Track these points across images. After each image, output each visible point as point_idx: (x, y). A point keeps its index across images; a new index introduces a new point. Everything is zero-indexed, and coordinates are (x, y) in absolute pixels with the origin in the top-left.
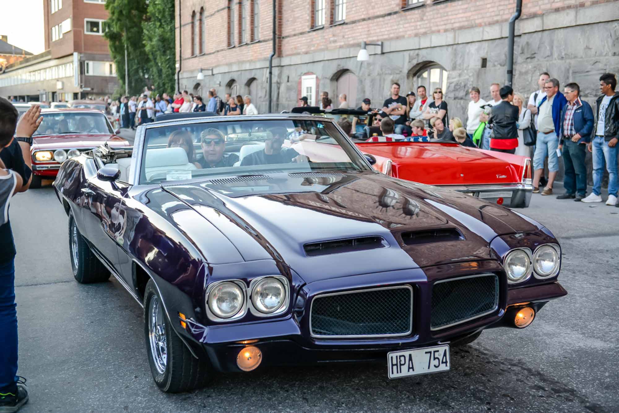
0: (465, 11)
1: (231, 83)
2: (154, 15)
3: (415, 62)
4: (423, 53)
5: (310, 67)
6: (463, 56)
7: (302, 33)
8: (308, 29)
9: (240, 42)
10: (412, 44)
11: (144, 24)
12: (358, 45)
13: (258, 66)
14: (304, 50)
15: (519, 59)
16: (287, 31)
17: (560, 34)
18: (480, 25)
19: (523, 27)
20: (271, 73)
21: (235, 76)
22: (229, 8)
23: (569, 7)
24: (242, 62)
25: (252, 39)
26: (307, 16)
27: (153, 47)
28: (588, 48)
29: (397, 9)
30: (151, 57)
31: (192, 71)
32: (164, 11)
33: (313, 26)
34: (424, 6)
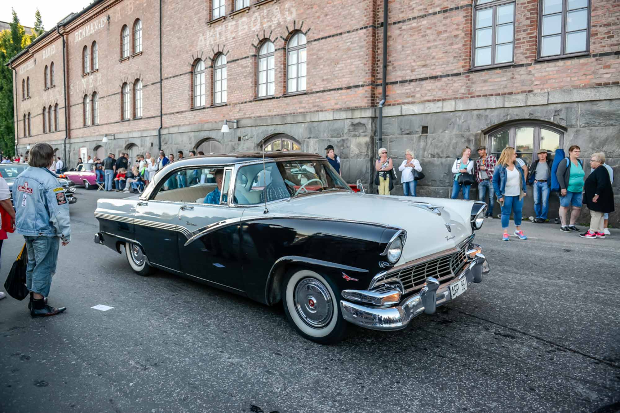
0: (145, 124)
3: (127, 143)
4: (130, 139)
5: (84, 144)
6: (145, 141)
7: (80, 128)
8: (82, 127)
9: (50, 130)
10: (126, 136)
12: (102, 135)
13: (59, 143)
14: (81, 136)
15: (162, 144)
16: (72, 127)
17: (174, 135)
18: (150, 130)
19: (163, 132)
20: (65, 146)
22: (44, 114)
23: (176, 126)
24: (51, 141)
25: (56, 129)
26: (82, 121)
28: (182, 141)
29: (119, 120)
31: (24, 145)
32: (8, 113)
33: (85, 125)
34: (129, 120)
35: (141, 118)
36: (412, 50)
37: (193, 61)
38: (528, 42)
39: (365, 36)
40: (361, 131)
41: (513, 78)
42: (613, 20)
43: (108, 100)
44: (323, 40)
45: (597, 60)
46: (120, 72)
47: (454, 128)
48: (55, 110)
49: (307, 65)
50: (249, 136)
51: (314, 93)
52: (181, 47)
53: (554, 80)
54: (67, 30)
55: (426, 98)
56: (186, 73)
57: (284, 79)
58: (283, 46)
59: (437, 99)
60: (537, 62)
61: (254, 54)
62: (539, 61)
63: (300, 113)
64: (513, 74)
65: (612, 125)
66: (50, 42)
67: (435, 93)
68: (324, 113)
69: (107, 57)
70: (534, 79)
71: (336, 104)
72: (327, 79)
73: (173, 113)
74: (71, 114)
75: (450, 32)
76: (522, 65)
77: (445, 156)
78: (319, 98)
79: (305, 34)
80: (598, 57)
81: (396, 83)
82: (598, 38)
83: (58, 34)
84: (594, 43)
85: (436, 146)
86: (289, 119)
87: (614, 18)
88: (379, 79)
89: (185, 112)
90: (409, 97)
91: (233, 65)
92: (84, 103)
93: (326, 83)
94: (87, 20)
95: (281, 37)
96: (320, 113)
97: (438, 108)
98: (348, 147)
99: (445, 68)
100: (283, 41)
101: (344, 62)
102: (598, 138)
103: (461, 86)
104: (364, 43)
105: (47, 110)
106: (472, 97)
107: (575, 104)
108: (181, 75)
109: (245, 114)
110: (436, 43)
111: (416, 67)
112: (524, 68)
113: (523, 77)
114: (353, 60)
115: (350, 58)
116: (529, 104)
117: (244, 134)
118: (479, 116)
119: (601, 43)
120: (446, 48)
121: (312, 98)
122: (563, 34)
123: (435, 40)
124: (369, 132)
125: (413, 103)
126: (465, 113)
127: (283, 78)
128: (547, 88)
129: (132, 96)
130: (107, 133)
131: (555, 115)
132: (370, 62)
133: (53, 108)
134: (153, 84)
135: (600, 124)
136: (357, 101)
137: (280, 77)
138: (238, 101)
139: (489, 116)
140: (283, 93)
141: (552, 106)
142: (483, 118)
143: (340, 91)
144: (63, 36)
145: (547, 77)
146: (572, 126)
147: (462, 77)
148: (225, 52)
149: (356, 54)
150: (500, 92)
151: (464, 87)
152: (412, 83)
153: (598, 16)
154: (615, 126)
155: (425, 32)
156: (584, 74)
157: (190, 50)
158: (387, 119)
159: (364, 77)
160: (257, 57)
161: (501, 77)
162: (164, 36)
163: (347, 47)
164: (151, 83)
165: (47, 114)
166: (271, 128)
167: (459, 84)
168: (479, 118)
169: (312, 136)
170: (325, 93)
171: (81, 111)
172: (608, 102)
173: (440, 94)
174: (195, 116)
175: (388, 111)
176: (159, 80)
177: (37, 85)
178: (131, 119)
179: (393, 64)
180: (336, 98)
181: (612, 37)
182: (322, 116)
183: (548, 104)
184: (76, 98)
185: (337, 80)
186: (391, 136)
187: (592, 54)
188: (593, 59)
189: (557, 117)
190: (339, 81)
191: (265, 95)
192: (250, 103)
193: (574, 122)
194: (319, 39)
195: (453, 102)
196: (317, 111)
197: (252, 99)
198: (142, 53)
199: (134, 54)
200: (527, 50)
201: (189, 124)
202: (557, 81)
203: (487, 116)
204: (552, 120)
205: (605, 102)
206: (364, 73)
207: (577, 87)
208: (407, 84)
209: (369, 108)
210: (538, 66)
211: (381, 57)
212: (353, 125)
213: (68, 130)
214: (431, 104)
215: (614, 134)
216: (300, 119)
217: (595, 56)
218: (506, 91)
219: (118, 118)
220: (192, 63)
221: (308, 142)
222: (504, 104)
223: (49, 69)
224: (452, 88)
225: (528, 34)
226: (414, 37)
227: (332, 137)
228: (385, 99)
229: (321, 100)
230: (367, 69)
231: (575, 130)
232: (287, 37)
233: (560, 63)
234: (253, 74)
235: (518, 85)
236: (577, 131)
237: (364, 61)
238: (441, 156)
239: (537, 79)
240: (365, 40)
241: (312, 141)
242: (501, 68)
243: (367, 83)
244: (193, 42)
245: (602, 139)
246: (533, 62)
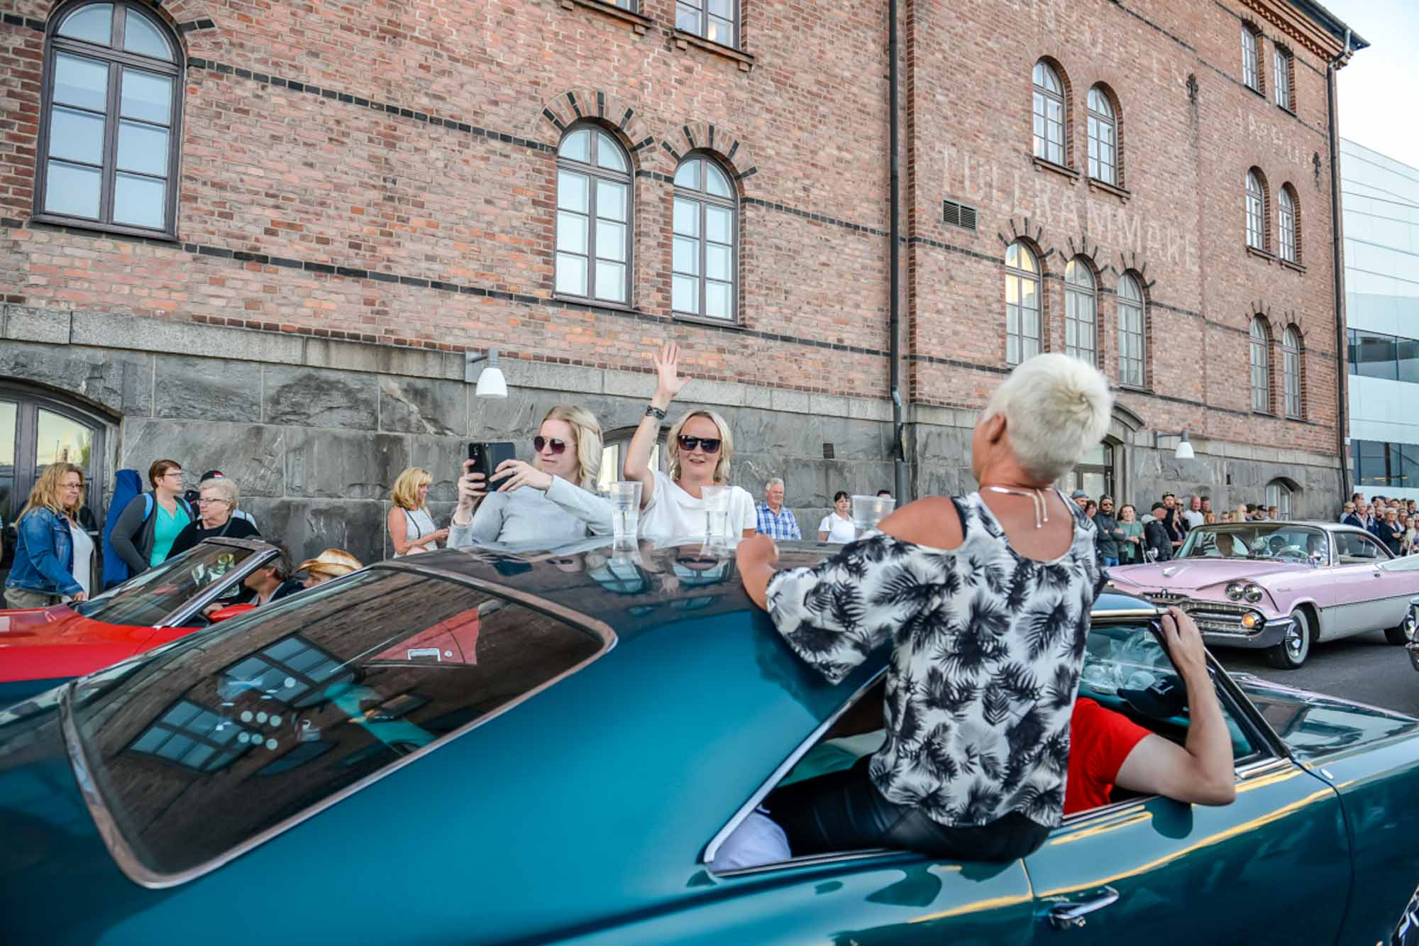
38: (12, 159)
42: (231, 179)
45: (195, 259)
53: (86, 285)
60: (37, 224)
62: (44, 222)
65: (231, 419)
70: (27, 267)
80: (198, 254)
82: (197, 209)
84: (190, 218)
87: (234, 176)
102: (201, 447)
107: (144, 357)
116: (12, 335)
119: (205, 222)
122: (107, 170)
128: (69, 302)
131: (90, 378)
135: (204, 412)
141: (78, 350)
145: (68, 272)
146: (136, 412)
153: (200, 157)
154: (238, 421)
156: (165, 287)
172: (221, 364)
181: (229, 216)
183: (71, 345)
187: (184, 243)
188: (188, 256)
189: (99, 385)
193: (141, 402)
200: (8, 180)
202: (93, 288)
204: (82, 388)
205: (213, 362)
207: (146, 315)
210: (41, 235)
215: (236, 440)
217: (190, 248)
225: (14, 138)
231: (143, 421)
233: (106, 244)
236: (150, 425)
239: (36, 268)
245: (213, 450)
246: (26, 220)
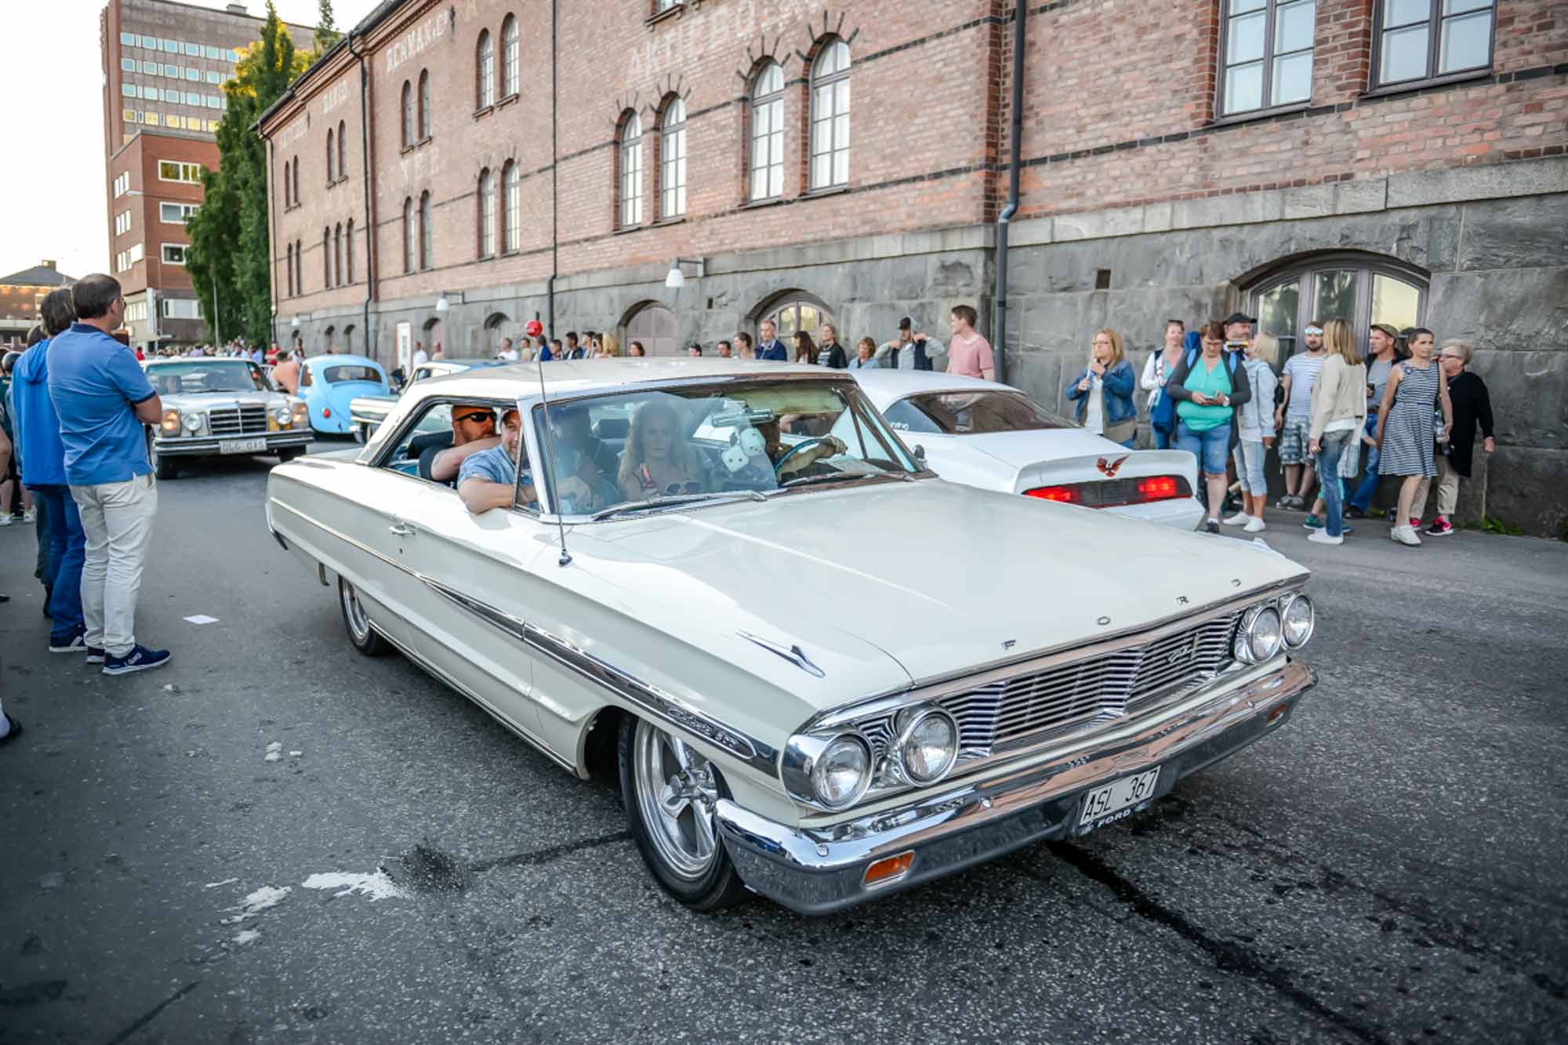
0: (524, 266)
1: (330, 331)
2: (246, 244)
3: (489, 313)
4: (494, 304)
5: (405, 314)
6: (523, 308)
7: (396, 277)
8: (401, 273)
9: (338, 283)
10: (487, 295)
11: (235, 256)
12: (435, 294)
13: (356, 311)
14: (398, 296)
15: (556, 315)
16: (382, 274)
17: (579, 294)
18: (533, 281)
19: (560, 286)
20: (366, 320)
21: (333, 322)
22: (326, 244)
23: (584, 272)
24: (339, 307)
25: (350, 281)
26: (401, 259)
27: (244, 284)
28: (596, 309)
29: (474, 259)
30: (245, 295)
31: (290, 316)
32: (258, 240)
33: (406, 269)
34: (493, 258)
35: (517, 254)
36: (1080, 77)
37: (618, 115)
38: (1345, 47)
39: (974, 45)
40: (961, 283)
41: (1306, 143)
43: (451, 211)
44: (885, 59)
45: (1509, 90)
46: (476, 143)
47: (1167, 274)
48: (349, 235)
49: (852, 120)
50: (729, 296)
51: (864, 189)
52: (594, 82)
53: (1403, 148)
54: (371, 45)
55: (1110, 199)
56: (604, 146)
57: (804, 156)
58: (800, 75)
59: (1131, 199)
60: (1367, 100)
61: (740, 95)
62: (1371, 95)
63: (835, 239)
64: (1307, 133)
65: (1538, 264)
66: (338, 74)
67: (1128, 186)
68: (884, 237)
69: (448, 107)
70: (1355, 144)
71: (910, 216)
72: (893, 154)
73: (578, 242)
74: (380, 243)
75: (1167, 28)
76: (1329, 109)
77: (1144, 344)
78: (874, 200)
79: (848, 42)
80: (1513, 82)
81: (1042, 161)
82: (1514, 31)
83: (351, 56)
84: (1507, 44)
85: (1125, 321)
86: (811, 255)
88: (1005, 152)
89: (602, 237)
90: (1071, 196)
91: (698, 123)
92: (405, 217)
93: (888, 163)
94: (408, 19)
95: (798, 52)
96: (876, 239)
97: (1134, 222)
98: (931, 323)
99: (1150, 120)
100: (801, 63)
101: (928, 111)
102: (1501, 298)
103: (1188, 167)
104: (971, 63)
105: (333, 234)
106: (1212, 194)
107: (1453, 210)
108: (594, 149)
109: (722, 243)
110: (1133, 58)
111: (1088, 120)
112: (1332, 118)
113: (1331, 140)
114: (947, 107)
115: (940, 100)
116: (1340, 211)
117: (720, 292)
118: (1225, 244)
119: (1522, 43)
120: (1157, 69)
121: (861, 203)
122: (1433, 22)
123: (1131, 50)
124: (978, 286)
125: (1079, 211)
126: (1193, 235)
127: (800, 154)
128: (1387, 169)
129: (498, 201)
130: (448, 288)
131: (1400, 239)
132: (984, 110)
133: (344, 231)
134: (540, 171)
135: (1508, 260)
136: (953, 209)
137: (795, 151)
138: (707, 212)
139: (1249, 243)
140: (799, 191)
141: (1394, 214)
142: (1234, 249)
143: (919, 185)
144: (362, 59)
145: (1387, 140)
146: (1441, 267)
147: (1190, 144)
148: (682, 93)
149: (955, 90)
150: (1277, 179)
151: (1193, 170)
152: (1079, 162)
154: (1547, 265)
155: (1110, 29)
156: (1477, 129)
157: (613, 89)
158: (1021, 252)
159: (970, 150)
160: (747, 101)
161: (1278, 142)
162: (561, 55)
163: (934, 73)
164: (536, 168)
165: (332, 244)
166: (775, 276)
167: (1182, 161)
168: (1224, 247)
169: (858, 295)
170: (887, 191)
171: (399, 237)
172: (1532, 202)
173: (1139, 188)
174: (621, 249)
175: (1023, 233)
176: (551, 162)
177: (313, 175)
178: (498, 255)
179: (1037, 114)
180: (911, 201)
181: (1550, 25)
182: (882, 247)
183: (1386, 210)
184: (390, 208)
185: (912, 158)
186: (1029, 295)
187: (1498, 75)
188: (1500, 88)
189: (1406, 245)
190: (917, 160)
191: (764, 195)
192: (733, 217)
193: (1445, 257)
194: (875, 56)
195: (1167, 209)
196: (871, 235)
197: (735, 207)
198: (517, 96)
199: (506, 100)
200: (1342, 68)
201: (610, 268)
202: (1410, 149)
203: (1242, 243)
204: (1393, 252)
205: (1526, 202)
206: (969, 140)
207: (1458, 165)
208: (1066, 164)
209: (978, 226)
210: (1367, 110)
211: (1010, 98)
212: (944, 267)
213: (374, 281)
214: (1118, 214)
215: (1541, 288)
216: (833, 255)
217: (1505, 78)
218: (1291, 177)
219: (471, 253)
220: (616, 120)
221: (848, 311)
222: (1282, 212)
223: (335, 137)
224: (1167, 172)
225: (1346, 26)
226: (1086, 44)
227: (900, 298)
228: (1016, 202)
229: (879, 207)
230: (977, 128)
231: (1447, 276)
232: (812, 52)
233: (1421, 101)
234: (739, 146)
235: (1320, 160)
236: (1455, 280)
237: (971, 109)
238: (1137, 344)
239: (1363, 144)
240: (973, 55)
241: (858, 308)
242: (1279, 117)
243: (978, 163)
244: (618, 69)
245: (1512, 300)
246: (1355, 100)
